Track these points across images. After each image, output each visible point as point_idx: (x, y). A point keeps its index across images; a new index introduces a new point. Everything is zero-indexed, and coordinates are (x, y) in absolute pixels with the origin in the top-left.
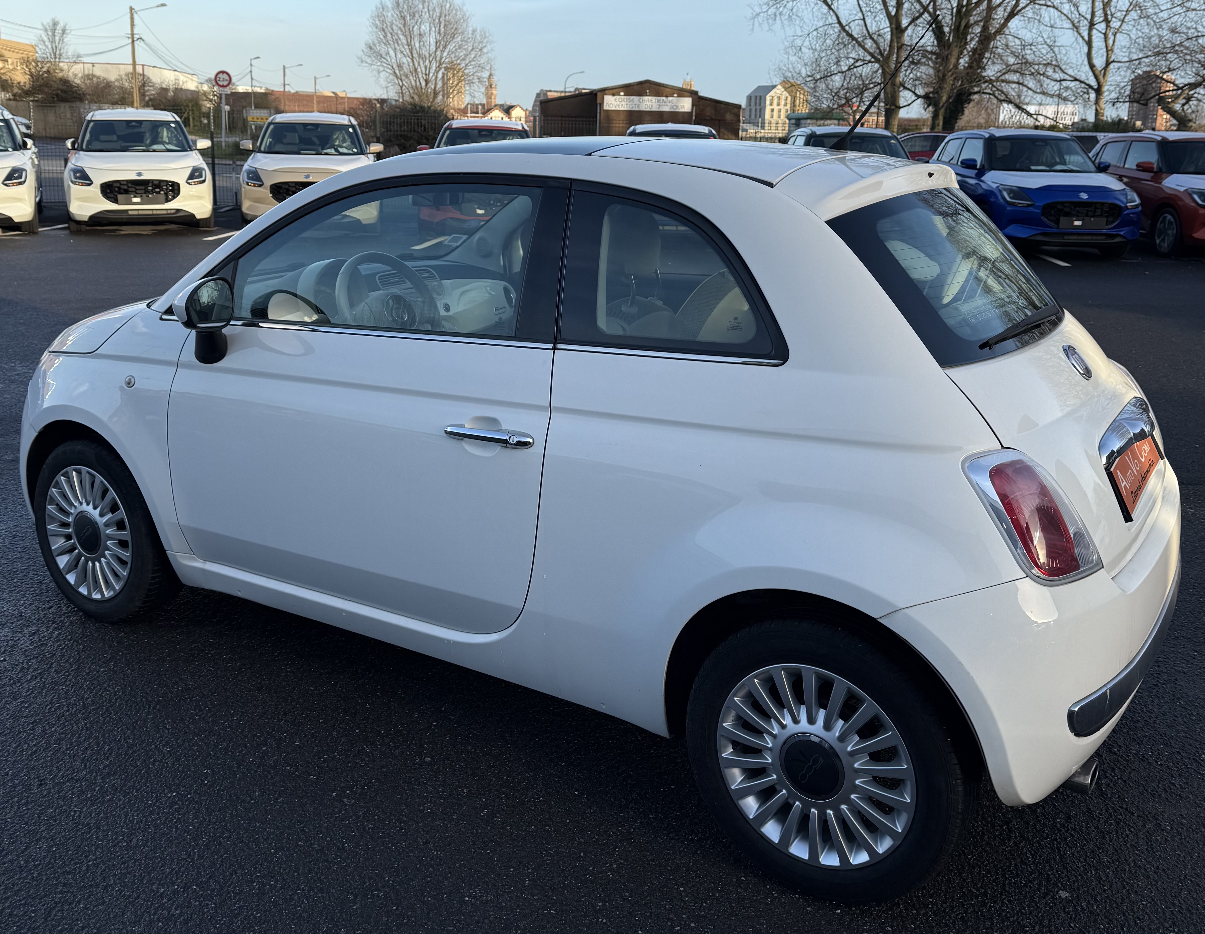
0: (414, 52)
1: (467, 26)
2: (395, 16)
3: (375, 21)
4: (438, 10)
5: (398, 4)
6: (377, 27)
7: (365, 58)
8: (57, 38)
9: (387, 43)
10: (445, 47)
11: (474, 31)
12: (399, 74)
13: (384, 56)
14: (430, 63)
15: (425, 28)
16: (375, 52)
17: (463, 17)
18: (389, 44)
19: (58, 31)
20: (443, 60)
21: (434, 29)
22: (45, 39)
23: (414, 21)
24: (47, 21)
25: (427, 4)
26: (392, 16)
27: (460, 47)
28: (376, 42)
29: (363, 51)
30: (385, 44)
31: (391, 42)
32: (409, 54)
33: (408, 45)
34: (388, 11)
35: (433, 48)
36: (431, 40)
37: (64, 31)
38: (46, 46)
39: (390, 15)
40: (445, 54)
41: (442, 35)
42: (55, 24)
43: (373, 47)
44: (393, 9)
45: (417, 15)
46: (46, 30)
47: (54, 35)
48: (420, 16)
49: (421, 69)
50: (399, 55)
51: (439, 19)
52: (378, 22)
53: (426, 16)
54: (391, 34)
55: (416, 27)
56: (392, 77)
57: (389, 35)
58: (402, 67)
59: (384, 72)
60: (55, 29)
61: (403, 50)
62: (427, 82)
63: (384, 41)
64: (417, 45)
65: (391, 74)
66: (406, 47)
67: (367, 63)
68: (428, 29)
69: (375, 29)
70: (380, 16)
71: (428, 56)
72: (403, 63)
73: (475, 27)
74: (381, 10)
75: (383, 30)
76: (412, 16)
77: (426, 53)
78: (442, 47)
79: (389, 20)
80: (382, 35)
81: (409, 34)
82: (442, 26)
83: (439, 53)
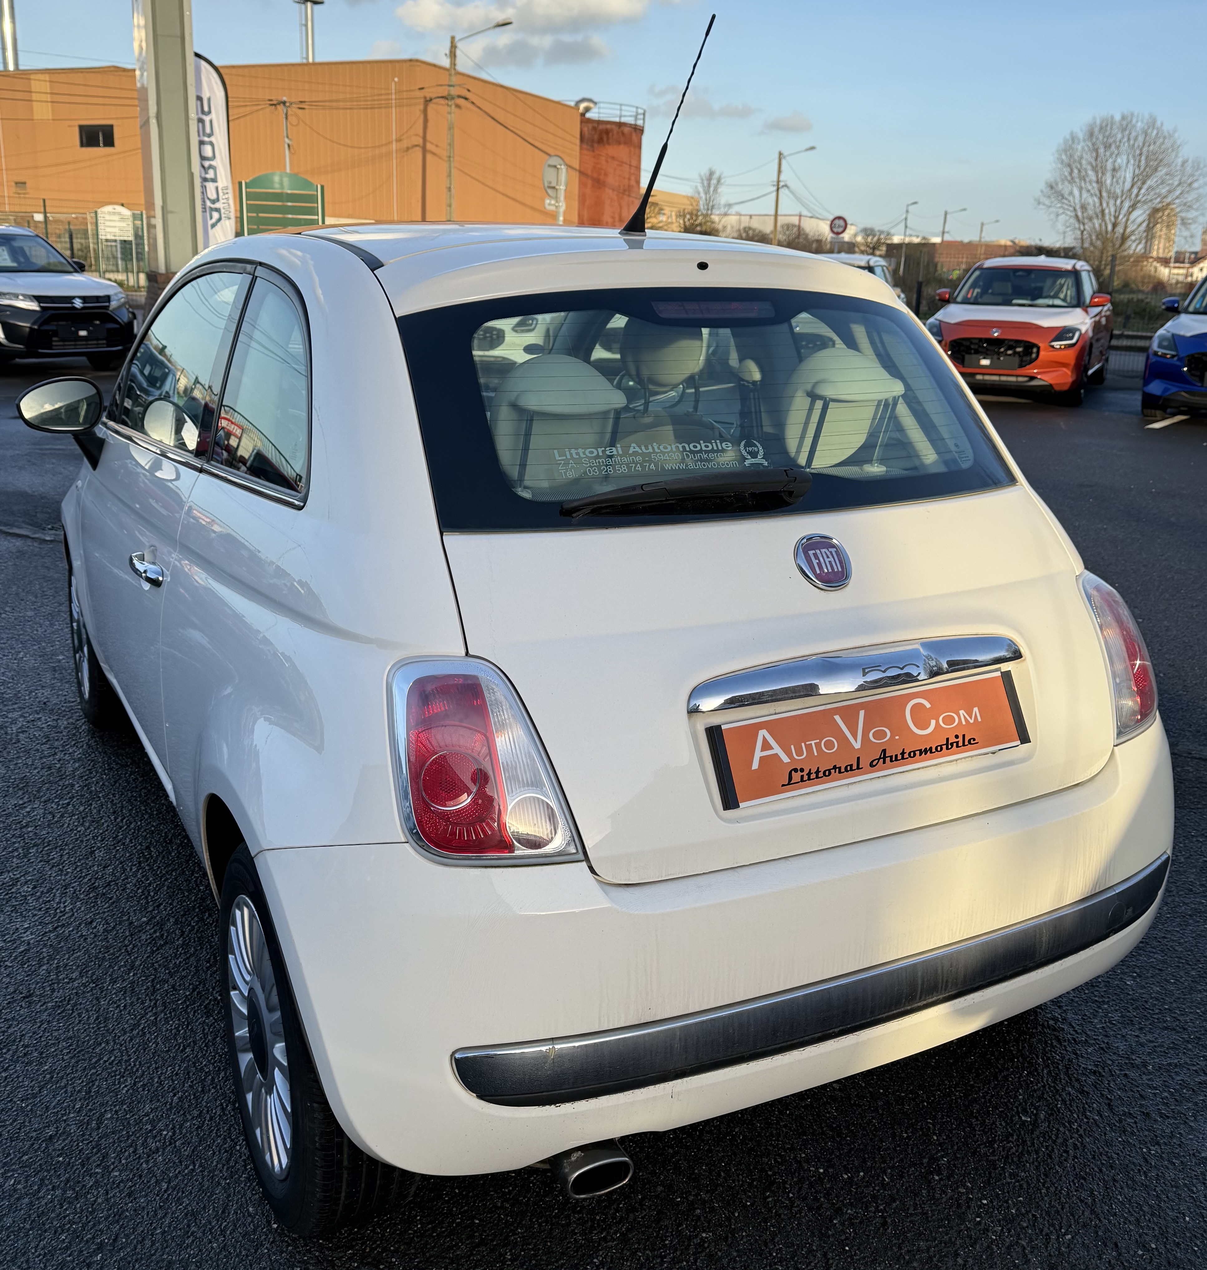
0: (1103, 190)
1: (1176, 156)
2: (1086, 148)
3: (1060, 155)
4: (1141, 139)
5: (1091, 134)
6: (1062, 162)
7: (1043, 199)
8: (712, 189)
9: (1072, 181)
10: (1144, 183)
11: (1184, 163)
12: (1080, 217)
13: (1066, 196)
14: (1122, 202)
15: (1121, 161)
16: (1056, 192)
17: (1172, 146)
18: (1075, 182)
19: (714, 182)
20: (1139, 198)
21: (1132, 162)
22: (701, 190)
23: (1108, 154)
25: (1127, 132)
26: (1083, 148)
27: (1162, 183)
28: (1058, 180)
29: (1042, 191)
30: (1070, 182)
31: (1077, 180)
32: (1098, 193)
33: (1097, 182)
34: (1079, 143)
35: (1128, 185)
36: (1128, 175)
38: (701, 198)
39: (1081, 146)
40: (1143, 191)
41: (1142, 168)
42: (711, 173)
43: (1054, 185)
44: (1084, 140)
45: (1113, 147)
46: (702, 181)
47: (709, 186)
48: (1118, 147)
49: (1110, 210)
50: (1085, 195)
51: (1141, 150)
52: (1064, 157)
53: (1124, 147)
54: (1079, 171)
55: (1111, 160)
56: (1073, 221)
57: (1076, 171)
58: (1086, 209)
59: (1063, 216)
60: (711, 180)
61: (1090, 188)
62: (1115, 225)
63: (1069, 178)
64: (1108, 182)
65: (1071, 217)
66: (1095, 185)
67: (1044, 204)
68: (1125, 162)
69: (1059, 166)
70: (1068, 149)
71: (1120, 194)
72: (1088, 204)
73: (1186, 156)
74: (1070, 142)
75: (1069, 165)
76: (1107, 147)
77: (1118, 191)
78: (1139, 183)
79: (1079, 154)
80: (1066, 172)
81: (1100, 169)
82: (1143, 158)
83: (1135, 191)
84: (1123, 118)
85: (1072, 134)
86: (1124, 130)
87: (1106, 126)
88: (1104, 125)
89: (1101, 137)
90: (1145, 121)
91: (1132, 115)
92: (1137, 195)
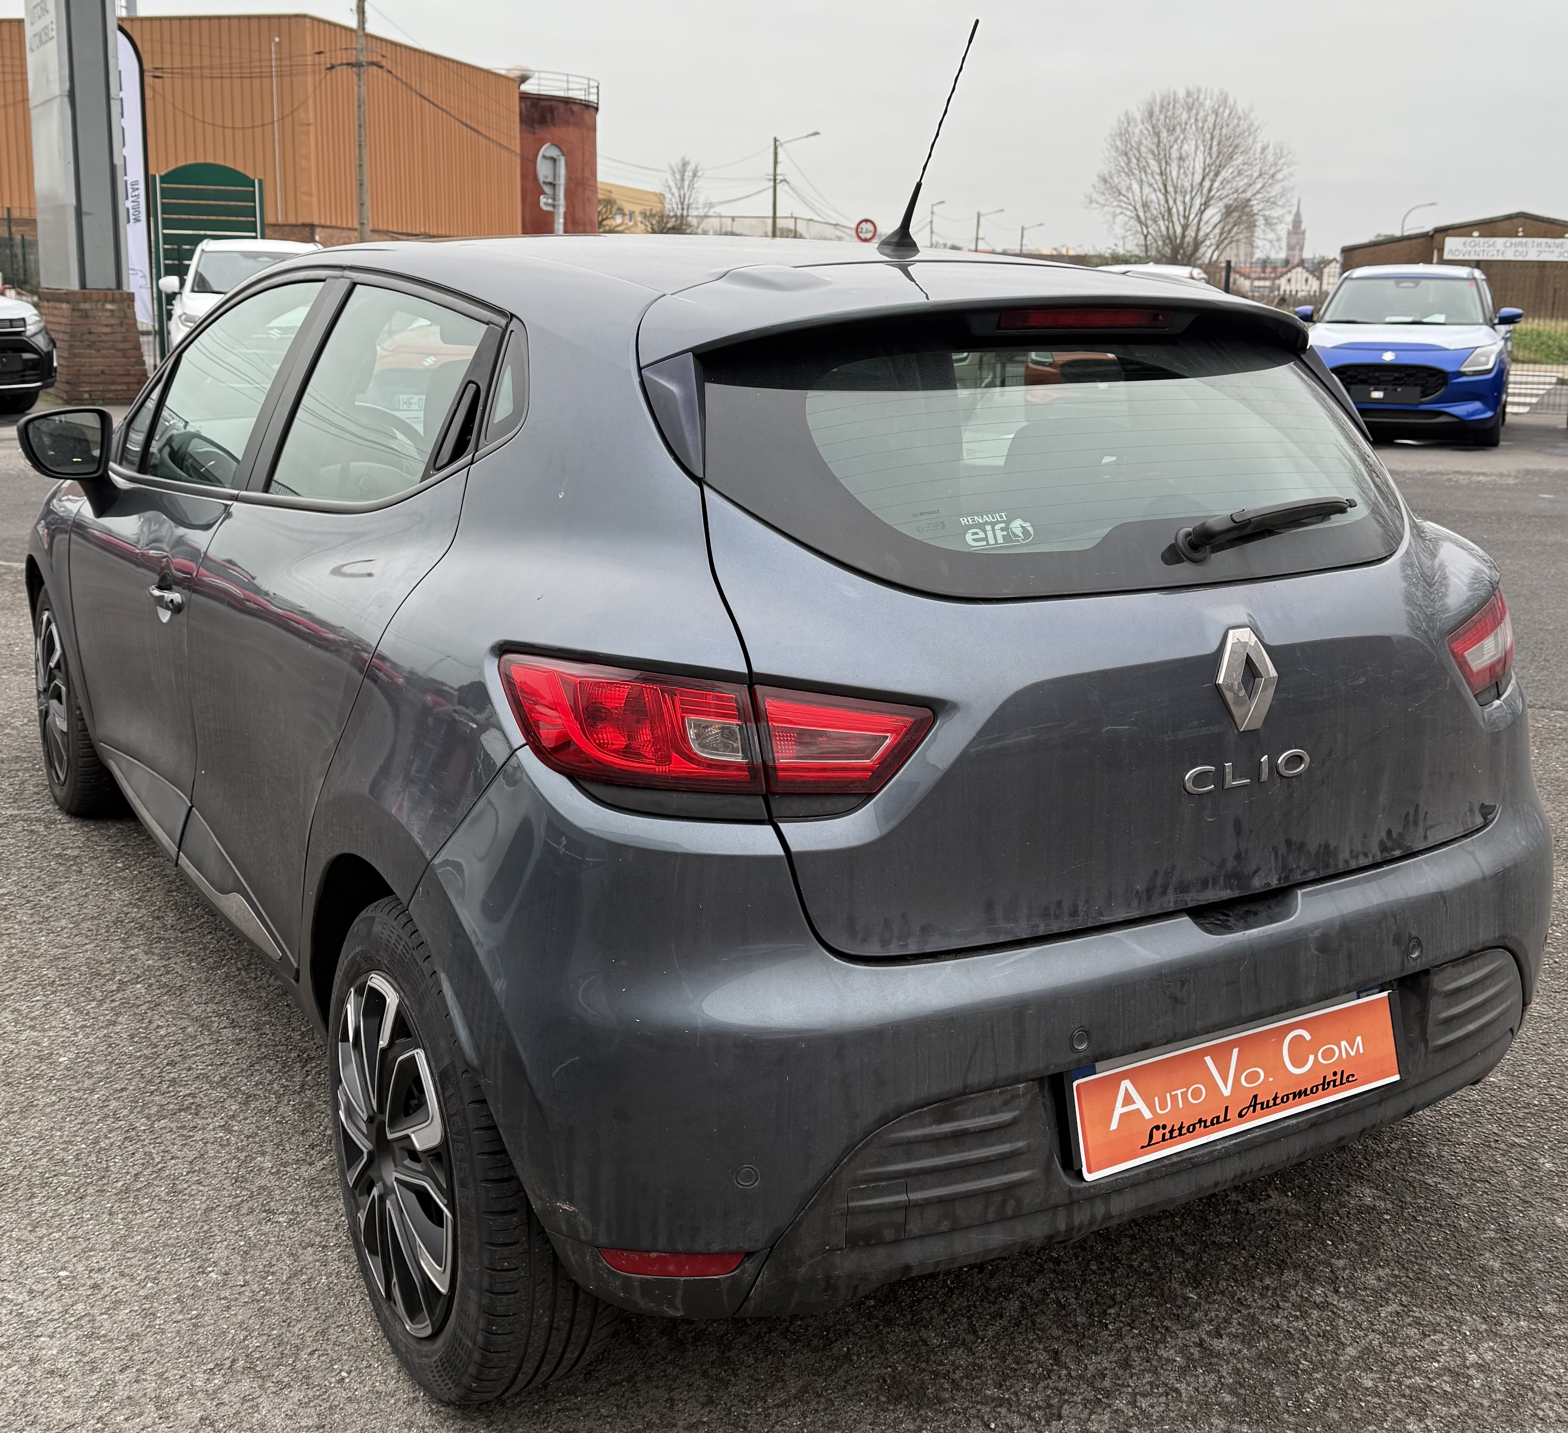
0: (1169, 183)
1: (1254, 141)
2: (1145, 132)
3: (1115, 141)
4: (1211, 119)
5: (1151, 115)
6: (1117, 149)
7: (1095, 196)
8: (686, 183)
9: (1130, 173)
10: (1217, 174)
11: (1264, 149)
12: (1143, 219)
13: (1124, 192)
14: (1192, 199)
15: (1188, 147)
16: (1111, 187)
17: (1249, 129)
18: (1133, 174)
19: (688, 174)
20: (1212, 193)
21: (1202, 148)
22: (672, 184)
23: (1172, 138)
24: (676, 162)
25: (1194, 111)
26: (1142, 132)
27: (1240, 174)
28: (1114, 172)
29: (1094, 186)
30: (1127, 175)
31: (1137, 172)
32: (1162, 187)
33: (1161, 174)
34: (1136, 126)
35: (1198, 178)
36: (1197, 166)
37: (695, 175)
38: (673, 195)
39: (1139, 130)
40: (1216, 184)
41: (1214, 156)
42: (685, 164)
43: (1109, 180)
44: (1143, 122)
45: (1178, 129)
46: (674, 172)
47: (683, 180)
48: (1183, 131)
49: (1179, 209)
50: (1147, 190)
51: (1212, 134)
52: (1119, 143)
53: (1191, 130)
54: (1138, 160)
55: (1176, 147)
56: (1133, 222)
57: (1134, 161)
58: (1148, 207)
59: (1122, 216)
60: (684, 171)
61: (1152, 181)
62: (1185, 227)
63: (1126, 170)
64: (1174, 173)
65: (1131, 218)
66: (1158, 177)
67: (1097, 203)
68: (1193, 148)
69: (1114, 154)
70: (1123, 133)
71: (1189, 189)
72: (1152, 201)
73: (1266, 142)
74: (1126, 125)
75: (1126, 154)
76: (1171, 130)
77: (1187, 185)
78: (1212, 174)
79: (1136, 139)
80: (1123, 160)
81: (1163, 159)
82: (1215, 143)
83: (1207, 184)
84: (1188, 94)
85: (1127, 113)
86: (1190, 109)
87: (1168, 104)
88: (1165, 103)
89: (1162, 117)
90: (1215, 98)
91: (1199, 91)
92: (1210, 190)
